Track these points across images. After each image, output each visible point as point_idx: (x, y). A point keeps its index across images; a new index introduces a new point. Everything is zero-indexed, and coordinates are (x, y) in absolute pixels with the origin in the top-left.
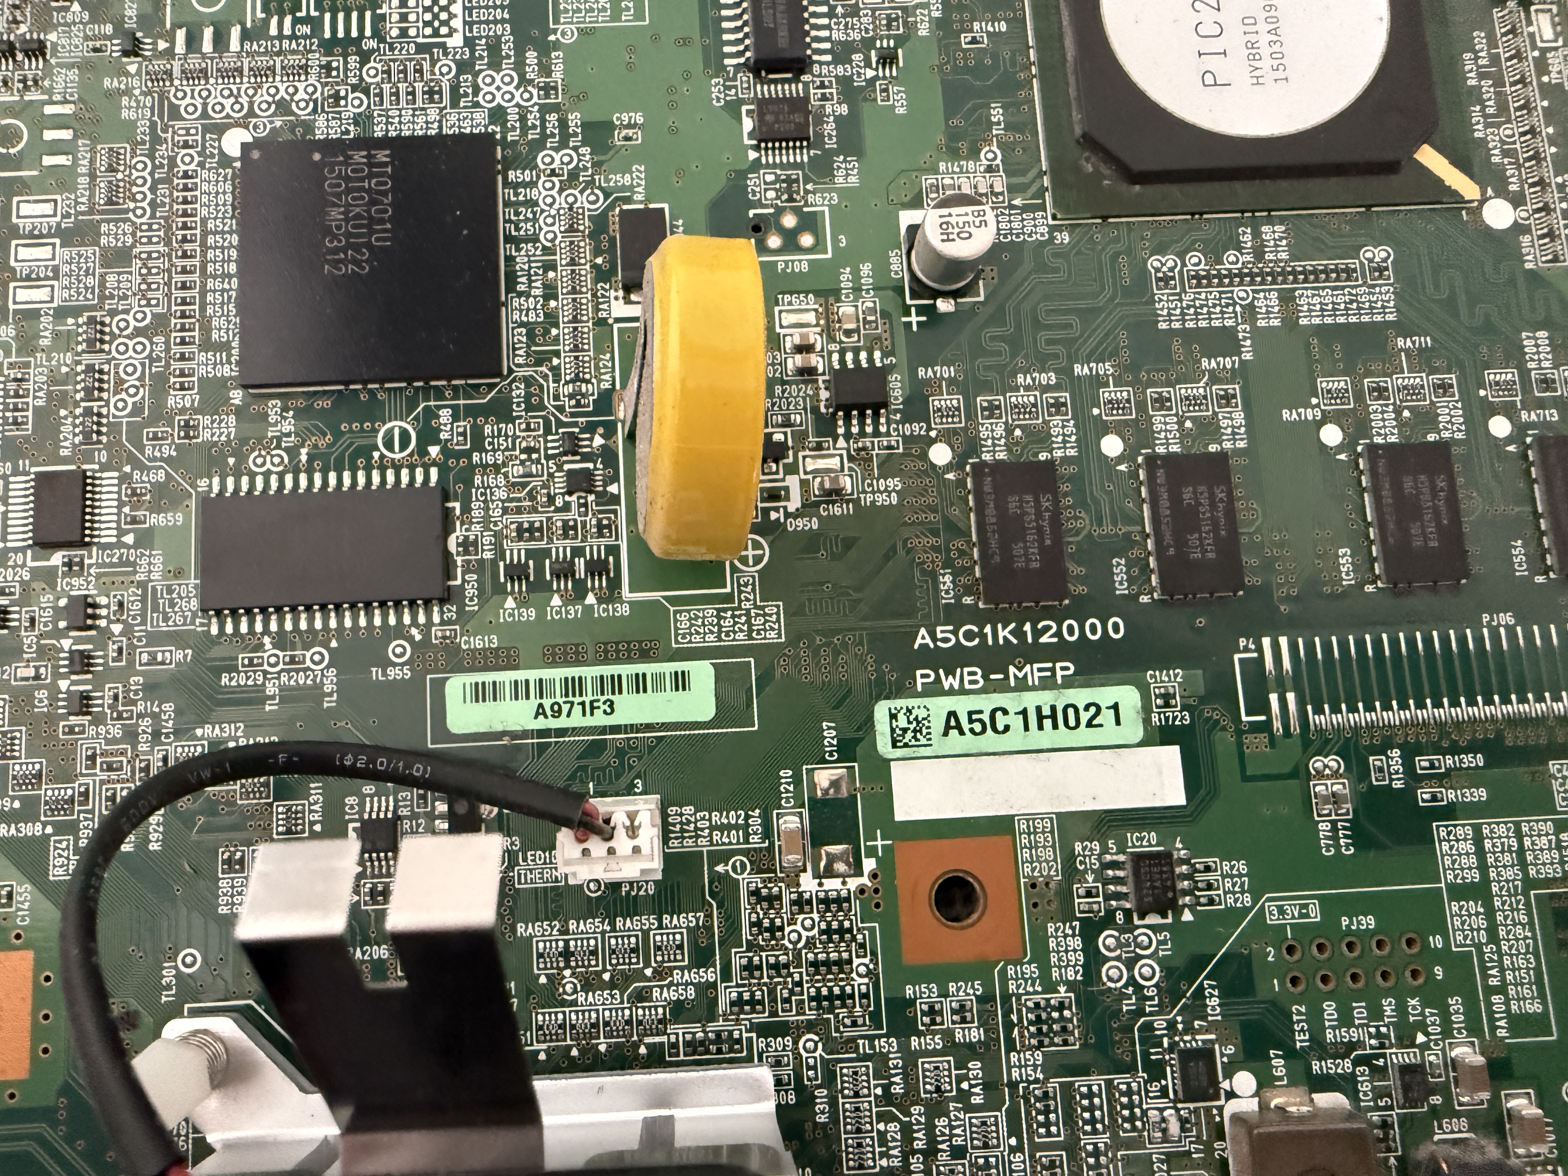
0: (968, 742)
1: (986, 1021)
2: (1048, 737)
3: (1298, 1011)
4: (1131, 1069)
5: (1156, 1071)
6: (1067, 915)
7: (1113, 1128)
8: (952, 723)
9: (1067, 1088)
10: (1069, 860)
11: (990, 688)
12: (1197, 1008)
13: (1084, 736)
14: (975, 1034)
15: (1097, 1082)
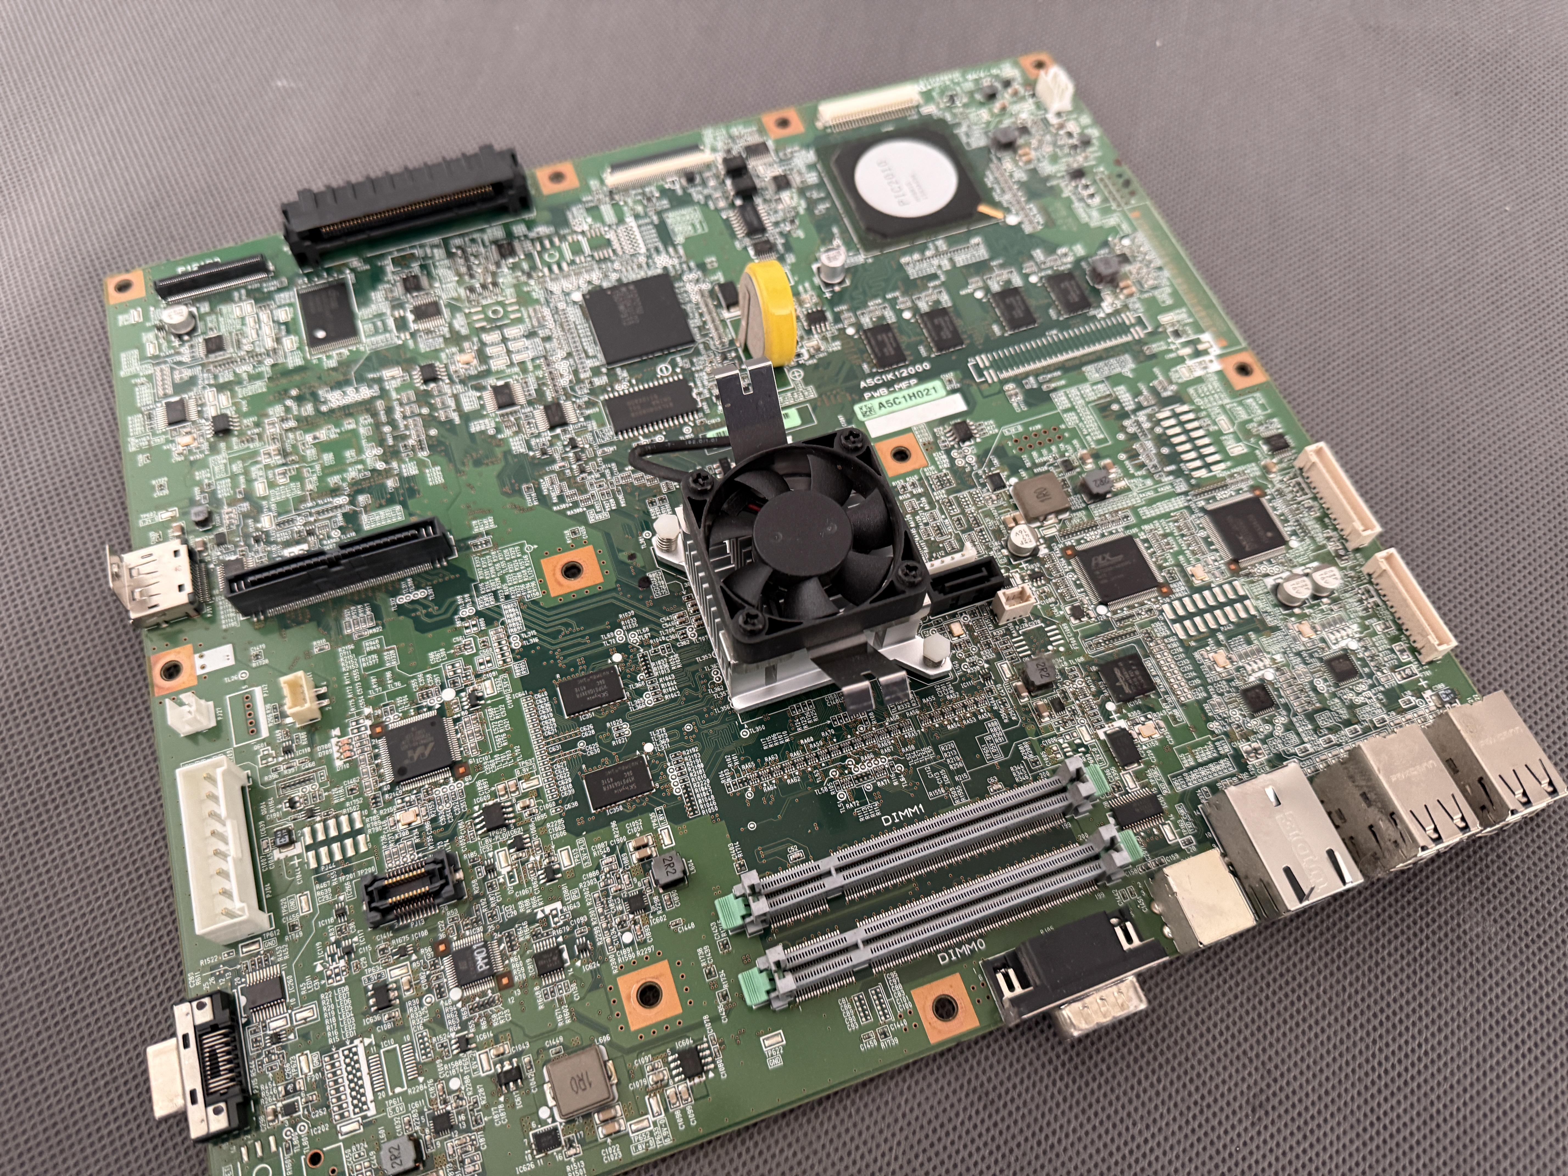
0: (889, 409)
1: (922, 485)
2: (914, 401)
3: (1025, 457)
4: (974, 486)
5: (983, 485)
6: (939, 449)
7: (975, 504)
8: (881, 405)
9: (957, 498)
10: (934, 434)
11: (890, 393)
12: (991, 464)
13: (926, 398)
14: (920, 490)
15: (965, 493)
